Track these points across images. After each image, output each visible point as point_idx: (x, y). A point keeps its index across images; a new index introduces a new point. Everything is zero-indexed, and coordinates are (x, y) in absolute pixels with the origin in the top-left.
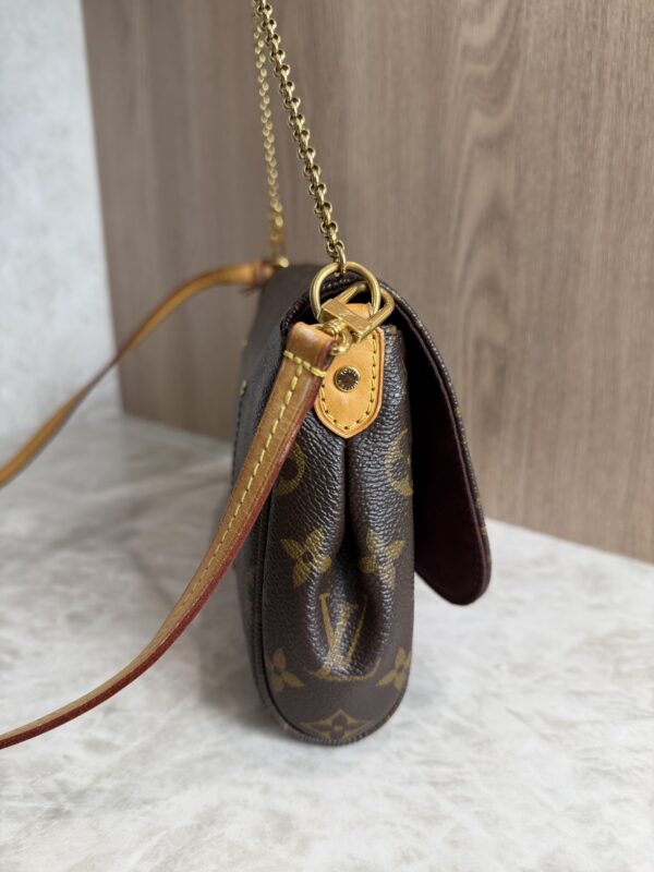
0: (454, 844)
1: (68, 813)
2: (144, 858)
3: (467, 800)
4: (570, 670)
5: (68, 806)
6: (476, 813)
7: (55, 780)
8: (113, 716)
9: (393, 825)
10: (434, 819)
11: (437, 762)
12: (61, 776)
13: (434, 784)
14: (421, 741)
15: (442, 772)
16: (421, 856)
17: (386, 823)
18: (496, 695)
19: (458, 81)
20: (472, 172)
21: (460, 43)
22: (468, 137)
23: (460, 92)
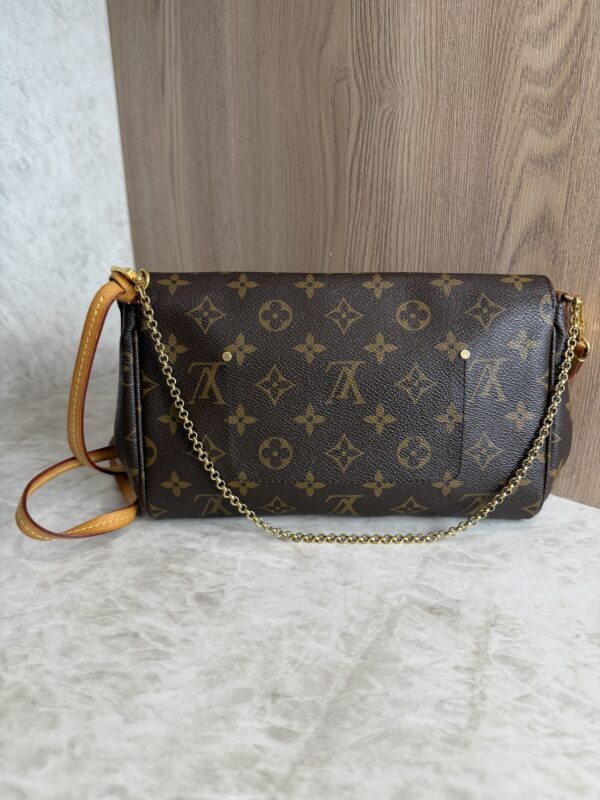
7: (259, 771)
8: (279, 701)
12: (261, 766)
14: (543, 713)
15: (571, 743)
18: (585, 665)
19: (516, 99)
20: (524, 185)
21: (521, 63)
22: (522, 152)
23: (517, 109)
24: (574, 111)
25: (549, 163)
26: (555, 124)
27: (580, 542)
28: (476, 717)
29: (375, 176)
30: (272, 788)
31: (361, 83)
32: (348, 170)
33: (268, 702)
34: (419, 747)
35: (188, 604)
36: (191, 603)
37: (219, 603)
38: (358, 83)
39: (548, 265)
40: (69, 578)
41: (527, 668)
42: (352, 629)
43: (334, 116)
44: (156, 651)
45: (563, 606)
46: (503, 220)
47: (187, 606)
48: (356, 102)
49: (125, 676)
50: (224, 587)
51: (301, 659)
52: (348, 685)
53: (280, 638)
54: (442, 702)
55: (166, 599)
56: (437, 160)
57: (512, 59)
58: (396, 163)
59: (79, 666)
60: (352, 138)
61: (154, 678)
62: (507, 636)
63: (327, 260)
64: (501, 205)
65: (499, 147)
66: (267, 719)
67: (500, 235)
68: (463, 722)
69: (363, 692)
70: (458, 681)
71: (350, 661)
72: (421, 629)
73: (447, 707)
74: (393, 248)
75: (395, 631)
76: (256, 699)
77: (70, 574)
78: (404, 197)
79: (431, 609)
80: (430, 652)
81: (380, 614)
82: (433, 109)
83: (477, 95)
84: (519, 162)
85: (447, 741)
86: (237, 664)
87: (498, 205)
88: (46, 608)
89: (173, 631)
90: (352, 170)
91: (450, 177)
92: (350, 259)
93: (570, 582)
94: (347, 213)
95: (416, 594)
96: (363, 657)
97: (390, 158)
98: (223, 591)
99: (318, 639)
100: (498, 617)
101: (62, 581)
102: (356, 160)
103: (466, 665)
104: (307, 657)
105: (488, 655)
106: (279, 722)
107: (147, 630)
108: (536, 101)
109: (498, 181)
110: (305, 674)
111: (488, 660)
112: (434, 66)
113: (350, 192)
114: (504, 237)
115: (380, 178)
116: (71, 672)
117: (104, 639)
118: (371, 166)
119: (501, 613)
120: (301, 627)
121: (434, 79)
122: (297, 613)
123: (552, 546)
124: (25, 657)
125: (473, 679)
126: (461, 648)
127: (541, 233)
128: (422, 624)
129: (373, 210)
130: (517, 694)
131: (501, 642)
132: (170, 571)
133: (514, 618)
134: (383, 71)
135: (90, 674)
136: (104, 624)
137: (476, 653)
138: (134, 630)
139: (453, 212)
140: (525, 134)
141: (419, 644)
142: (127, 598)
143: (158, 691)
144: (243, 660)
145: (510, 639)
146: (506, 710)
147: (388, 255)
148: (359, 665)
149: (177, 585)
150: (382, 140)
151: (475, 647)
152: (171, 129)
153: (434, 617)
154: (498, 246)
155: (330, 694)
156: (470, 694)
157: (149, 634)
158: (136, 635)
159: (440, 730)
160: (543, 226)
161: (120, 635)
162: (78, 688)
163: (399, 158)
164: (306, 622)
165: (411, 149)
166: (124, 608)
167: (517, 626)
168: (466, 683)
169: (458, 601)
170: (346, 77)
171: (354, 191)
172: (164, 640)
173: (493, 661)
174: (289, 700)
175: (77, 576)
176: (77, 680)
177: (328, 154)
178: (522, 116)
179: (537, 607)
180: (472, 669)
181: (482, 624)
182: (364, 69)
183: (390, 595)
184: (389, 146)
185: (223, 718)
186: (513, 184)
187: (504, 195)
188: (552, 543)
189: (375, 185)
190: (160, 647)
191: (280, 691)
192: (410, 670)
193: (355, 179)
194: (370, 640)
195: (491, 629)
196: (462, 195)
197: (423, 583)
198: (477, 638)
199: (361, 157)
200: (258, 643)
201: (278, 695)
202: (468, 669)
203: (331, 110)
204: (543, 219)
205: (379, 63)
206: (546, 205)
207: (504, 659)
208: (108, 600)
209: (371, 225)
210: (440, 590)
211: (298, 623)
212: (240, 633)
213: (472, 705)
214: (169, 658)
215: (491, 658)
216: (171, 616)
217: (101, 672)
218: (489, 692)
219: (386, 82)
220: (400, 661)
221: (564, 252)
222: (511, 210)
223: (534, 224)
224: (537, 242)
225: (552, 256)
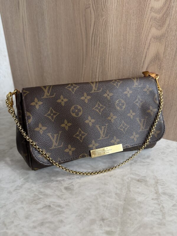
8: (105, 221)
19: (149, 17)
20: (151, 45)
21: (150, 6)
22: (150, 35)
23: (149, 21)
24: (167, 22)
25: (159, 39)
26: (161, 26)
27: (170, 152)
28: (164, 214)
29: (100, 41)
31: (95, 9)
32: (91, 39)
33: (102, 222)
34: (152, 228)
35: (63, 191)
36: (64, 191)
37: (73, 189)
38: (94, 9)
39: (158, 71)
40: (18, 188)
41: (171, 195)
42: (118, 192)
43: (85, 21)
44: (58, 211)
45: (173, 173)
46: (144, 56)
47: (63, 192)
48: (93, 16)
49: (51, 222)
50: (73, 183)
51: (106, 205)
52: (124, 211)
53: (97, 199)
54: (152, 211)
55: (55, 191)
56: (122, 36)
57: (148, 4)
58: (108, 37)
59: (34, 222)
60: (92, 28)
61: (61, 221)
62: (162, 186)
63: (84, 69)
64: (143, 52)
65: (143, 33)
66: (103, 229)
67: (143, 61)
68: (161, 217)
69: (129, 213)
70: (155, 203)
71: (121, 203)
72: (138, 188)
73: (155, 213)
74: (107, 65)
75: (131, 190)
76: (98, 222)
77: (18, 186)
78: (111, 48)
79: (138, 181)
80: (143, 195)
81: (124, 185)
82: (121, 20)
83: (136, 16)
84: (149, 38)
85: (159, 224)
86: (87, 211)
88: (14, 201)
89: (61, 202)
90: (92, 39)
91: (126, 42)
92: (92, 68)
93: (172, 165)
94: (90, 53)
95: (132, 176)
96: (125, 201)
97: (105, 35)
98: (73, 185)
99: (109, 197)
100: (158, 180)
101: (16, 189)
102: (94, 35)
103: (155, 198)
104: (108, 204)
105: (159, 193)
106: (108, 229)
107: (53, 203)
108: (155, 19)
109: (142, 44)
110: (110, 210)
111: (160, 195)
112: (121, 5)
113: (92, 46)
114: (144, 62)
115: (102, 41)
116: (32, 225)
117: (39, 210)
118: (99, 38)
119: (158, 178)
120: (102, 194)
121: (121, 9)
122: (99, 189)
123: (164, 154)
124: (13, 222)
125: (158, 202)
126: (151, 192)
127: (156, 60)
128: (138, 186)
129: (100, 52)
130: (172, 205)
131: (161, 188)
132: (52, 180)
133: (162, 180)
134: (103, 5)
135: (39, 224)
136: (37, 204)
137: (156, 193)
138: (48, 204)
139: (127, 53)
140: (151, 29)
141: (139, 193)
142: (41, 192)
143: (64, 226)
144: (88, 209)
145: (163, 187)
146: (171, 211)
147: (105, 67)
148: (125, 204)
149: (57, 185)
150: (103, 29)
151: (155, 191)
152: (23, 23)
153: (140, 183)
154: (142, 65)
155: (120, 215)
156: (159, 207)
157: (53, 205)
158: (50, 206)
159: (155, 221)
160: (157, 58)
161: (44, 207)
162: (36, 231)
163: (109, 35)
164: (103, 192)
165: (113, 32)
166: (42, 197)
167: (164, 182)
168: (157, 204)
169: (145, 176)
170: (89, 7)
171: (93, 46)
172: (59, 206)
173: (162, 195)
174: (108, 220)
175: (21, 187)
176: (35, 227)
177: (83, 33)
178: (151, 23)
179: (167, 175)
180: (157, 199)
181: (154, 183)
182: (96, 5)
183: (125, 178)
184: (105, 31)
185: (90, 231)
186: (147, 45)
187: (144, 48)
188: (163, 153)
189: (100, 44)
190: (59, 209)
191: (104, 218)
192: (140, 202)
193: (93, 42)
194: (125, 194)
195: (157, 184)
196: (130, 48)
197: (133, 172)
198: (154, 188)
199: (95, 35)
200: (91, 202)
201: (104, 219)
202: (156, 199)
203: (84, 18)
204: (157, 56)
205: (101, 3)
206: (158, 52)
207: (164, 194)
208: (35, 194)
209: (99, 57)
210: (139, 174)
211: (101, 192)
212: (84, 199)
213: (161, 211)
214: (64, 213)
215: (161, 194)
216: (59, 197)
217: (42, 223)
218: (165, 205)
219: (104, 9)
220: (136, 200)
221: (163, 66)
222: (146, 53)
223: (154, 57)
224: (155, 63)
225: (159, 68)
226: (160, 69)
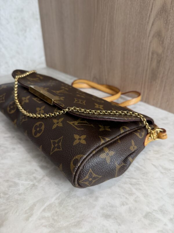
0: (136, 201)
1: (37, 185)
2: (56, 199)
3: (140, 189)
4: (170, 153)
5: (36, 184)
6: (142, 193)
7: (33, 176)
9: (120, 195)
10: (131, 194)
11: (132, 178)
13: (131, 184)
16: (127, 204)
17: (118, 194)
18: (149, 159)
30: (35, 181)
39: (164, 25)
46: (150, 8)
63: (95, 28)
67: (148, 15)
74: (115, 22)
78: (118, 2)
87: (149, 3)
94: (101, 10)
114: (150, 16)
127: (162, 13)
129: (109, 8)
139: (134, 7)
154: (148, 19)
160: (163, 10)
171: (103, 2)
204: (163, 7)
206: (165, 2)
209: (108, 14)
221: (170, 20)
222: (153, 5)
223: (160, 9)
224: (161, 17)
225: (166, 22)
226: (166, 24)
